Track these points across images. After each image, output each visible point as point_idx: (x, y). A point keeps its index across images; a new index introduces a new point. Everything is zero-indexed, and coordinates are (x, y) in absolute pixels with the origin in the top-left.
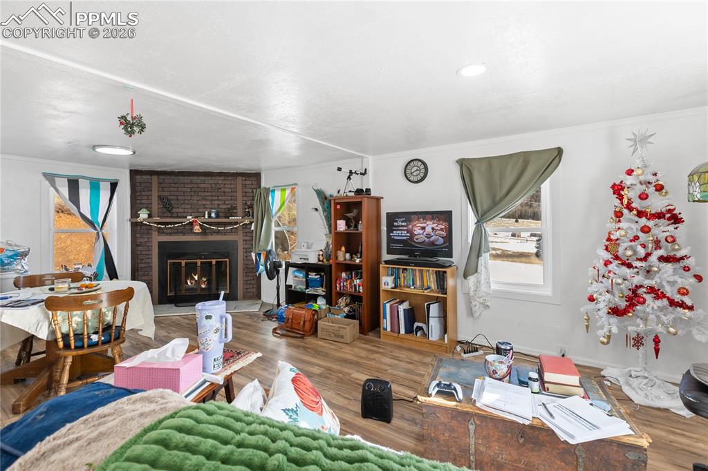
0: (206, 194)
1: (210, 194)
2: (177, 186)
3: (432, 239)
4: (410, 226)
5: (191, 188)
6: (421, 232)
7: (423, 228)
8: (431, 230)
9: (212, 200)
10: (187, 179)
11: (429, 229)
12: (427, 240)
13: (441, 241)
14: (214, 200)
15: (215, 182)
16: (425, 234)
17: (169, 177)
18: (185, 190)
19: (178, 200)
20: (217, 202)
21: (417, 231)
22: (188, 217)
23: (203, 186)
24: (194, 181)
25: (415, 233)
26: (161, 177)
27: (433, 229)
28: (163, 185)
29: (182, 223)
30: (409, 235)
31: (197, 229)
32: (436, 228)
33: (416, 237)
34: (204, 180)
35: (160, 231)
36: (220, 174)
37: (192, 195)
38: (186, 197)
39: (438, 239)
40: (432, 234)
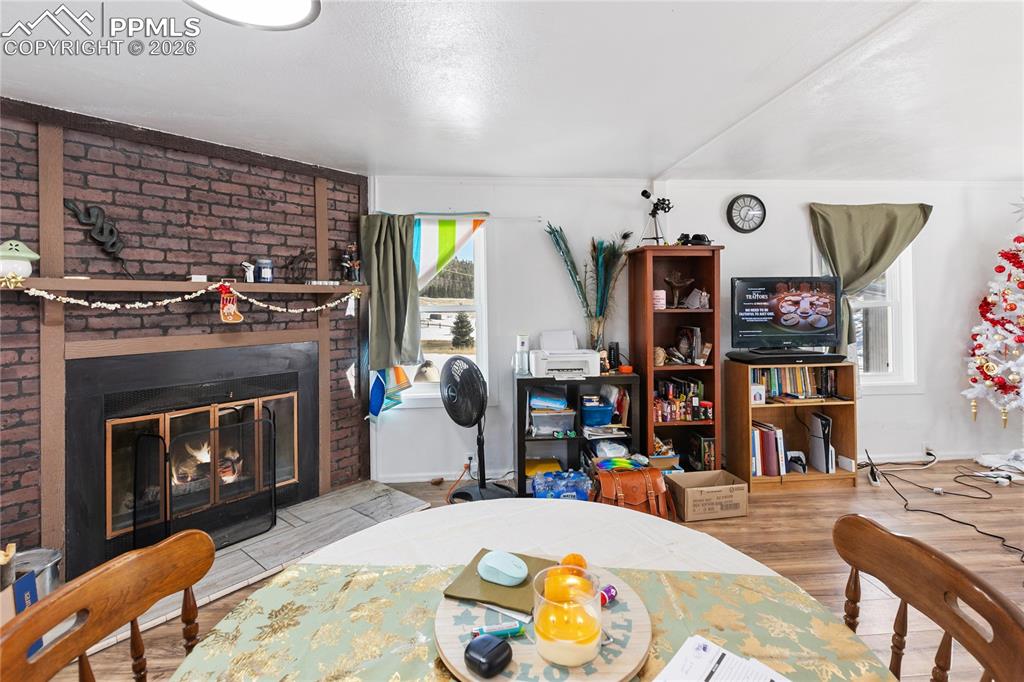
0: (232, 212)
1: (245, 214)
2: (139, 175)
3: (810, 319)
4: (775, 301)
5: (188, 190)
6: (793, 309)
7: (796, 303)
8: (808, 306)
9: (251, 232)
10: (175, 161)
11: (805, 305)
12: (802, 321)
13: (824, 321)
14: (258, 233)
15: (261, 181)
16: (798, 312)
17: (109, 143)
18: (167, 192)
19: (141, 219)
20: (264, 239)
21: (786, 308)
22: (196, 278)
23: (224, 187)
24: (198, 171)
25: (783, 310)
26: (76, 136)
27: (812, 304)
28: (85, 166)
29: (182, 294)
30: (772, 314)
31: (229, 312)
32: (817, 303)
33: (785, 317)
34: (230, 173)
35: (76, 321)
36: (275, 163)
37: (191, 212)
38: (172, 217)
39: (820, 320)
40: (811, 312)
